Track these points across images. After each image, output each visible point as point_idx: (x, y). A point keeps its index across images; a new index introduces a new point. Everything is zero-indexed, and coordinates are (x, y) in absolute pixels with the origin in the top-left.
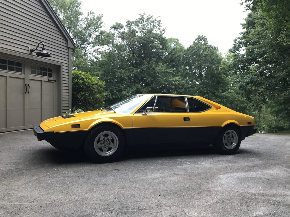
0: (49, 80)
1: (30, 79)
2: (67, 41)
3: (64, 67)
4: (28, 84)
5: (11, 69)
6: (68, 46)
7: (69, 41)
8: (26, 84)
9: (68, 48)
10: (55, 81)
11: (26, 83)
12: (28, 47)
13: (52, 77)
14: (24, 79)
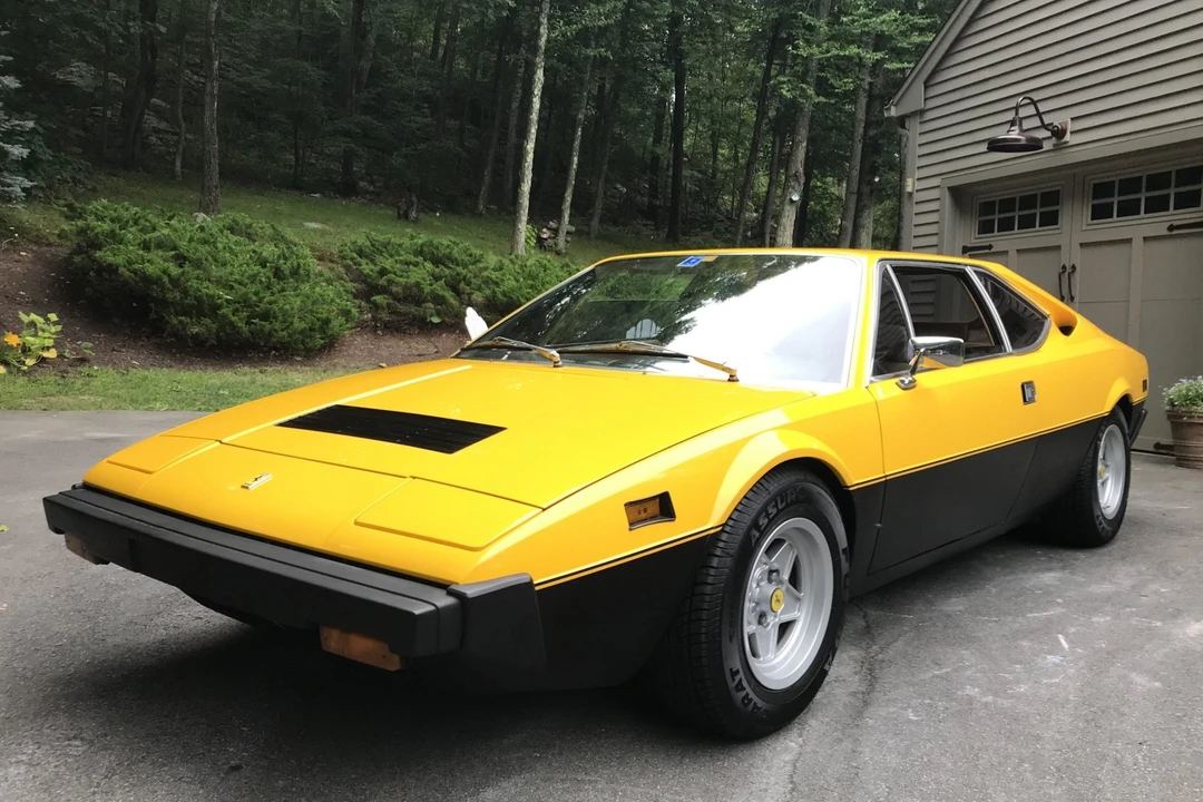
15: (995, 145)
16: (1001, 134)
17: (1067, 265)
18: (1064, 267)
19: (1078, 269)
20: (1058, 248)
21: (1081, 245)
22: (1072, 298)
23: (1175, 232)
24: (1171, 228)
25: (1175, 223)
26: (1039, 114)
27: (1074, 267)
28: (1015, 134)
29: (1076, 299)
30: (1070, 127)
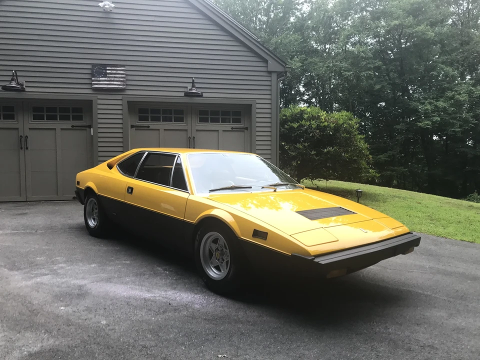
0: (232, 128)
1: (197, 130)
2: (266, 61)
3: (258, 106)
4: (194, 137)
5: (166, 119)
6: (270, 69)
7: (270, 61)
8: (190, 137)
9: (270, 73)
10: (247, 129)
11: (189, 135)
12: (187, 87)
13: (240, 123)
14: (186, 130)
15: (5, 88)
16: (7, 84)
17: (23, 136)
18: (21, 136)
19: (29, 137)
20: (17, 129)
21: (29, 129)
22: (27, 148)
23: (74, 128)
24: (73, 126)
25: (74, 125)
26: (17, 76)
27: (27, 137)
28: (13, 84)
29: (29, 148)
30: (25, 84)
